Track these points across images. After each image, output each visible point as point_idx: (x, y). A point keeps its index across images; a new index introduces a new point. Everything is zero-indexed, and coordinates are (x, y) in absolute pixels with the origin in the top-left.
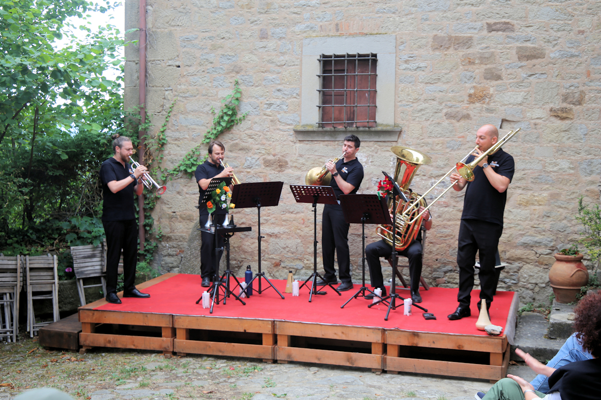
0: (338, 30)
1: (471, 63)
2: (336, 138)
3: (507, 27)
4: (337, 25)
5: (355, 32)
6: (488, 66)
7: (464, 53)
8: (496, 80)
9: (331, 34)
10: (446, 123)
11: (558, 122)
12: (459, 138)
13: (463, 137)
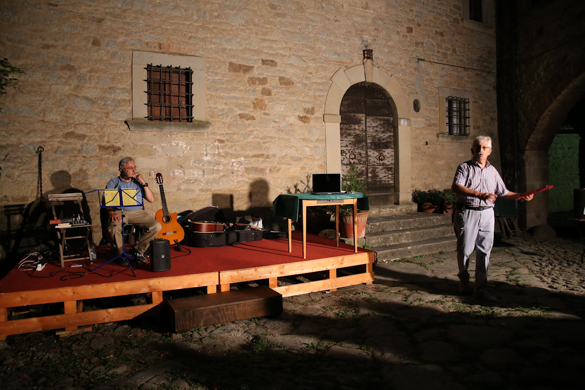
0: (160, 48)
1: (254, 83)
2: (162, 129)
3: (273, 63)
4: (160, 45)
5: (176, 51)
6: (264, 86)
7: (249, 76)
8: (268, 95)
9: (155, 50)
10: (240, 122)
11: (302, 124)
12: (248, 131)
13: (251, 131)
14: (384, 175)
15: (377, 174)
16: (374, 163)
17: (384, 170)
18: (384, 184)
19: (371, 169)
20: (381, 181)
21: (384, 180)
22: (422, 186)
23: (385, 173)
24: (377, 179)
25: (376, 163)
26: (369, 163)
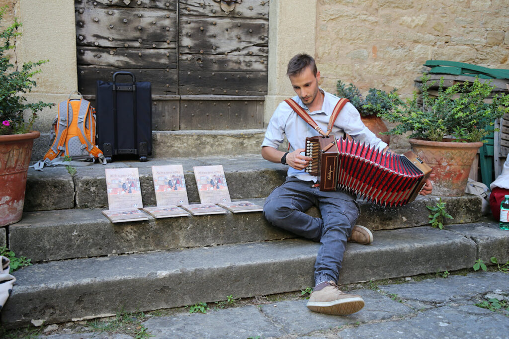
14: (235, 44)
15: (212, 40)
16: (201, 10)
17: (235, 32)
18: (232, 70)
19: (192, 25)
20: (222, 62)
21: (235, 58)
23: (237, 40)
24: (212, 57)
25: (208, 8)
26: (186, 9)
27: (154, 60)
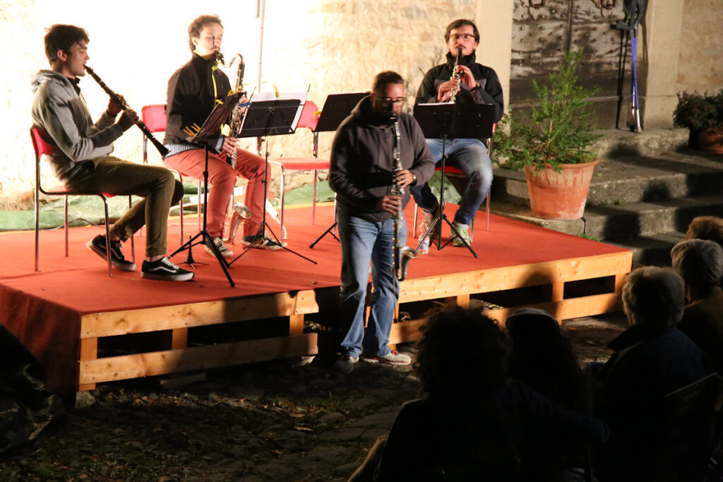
14: (610, 47)
15: (593, 45)
16: (587, 17)
17: (609, 36)
18: (606, 72)
19: (579, 32)
20: (599, 65)
21: (608, 60)
22: (705, 76)
23: (611, 42)
24: (591, 61)
25: (592, 15)
26: (576, 18)
27: (549, 68)
